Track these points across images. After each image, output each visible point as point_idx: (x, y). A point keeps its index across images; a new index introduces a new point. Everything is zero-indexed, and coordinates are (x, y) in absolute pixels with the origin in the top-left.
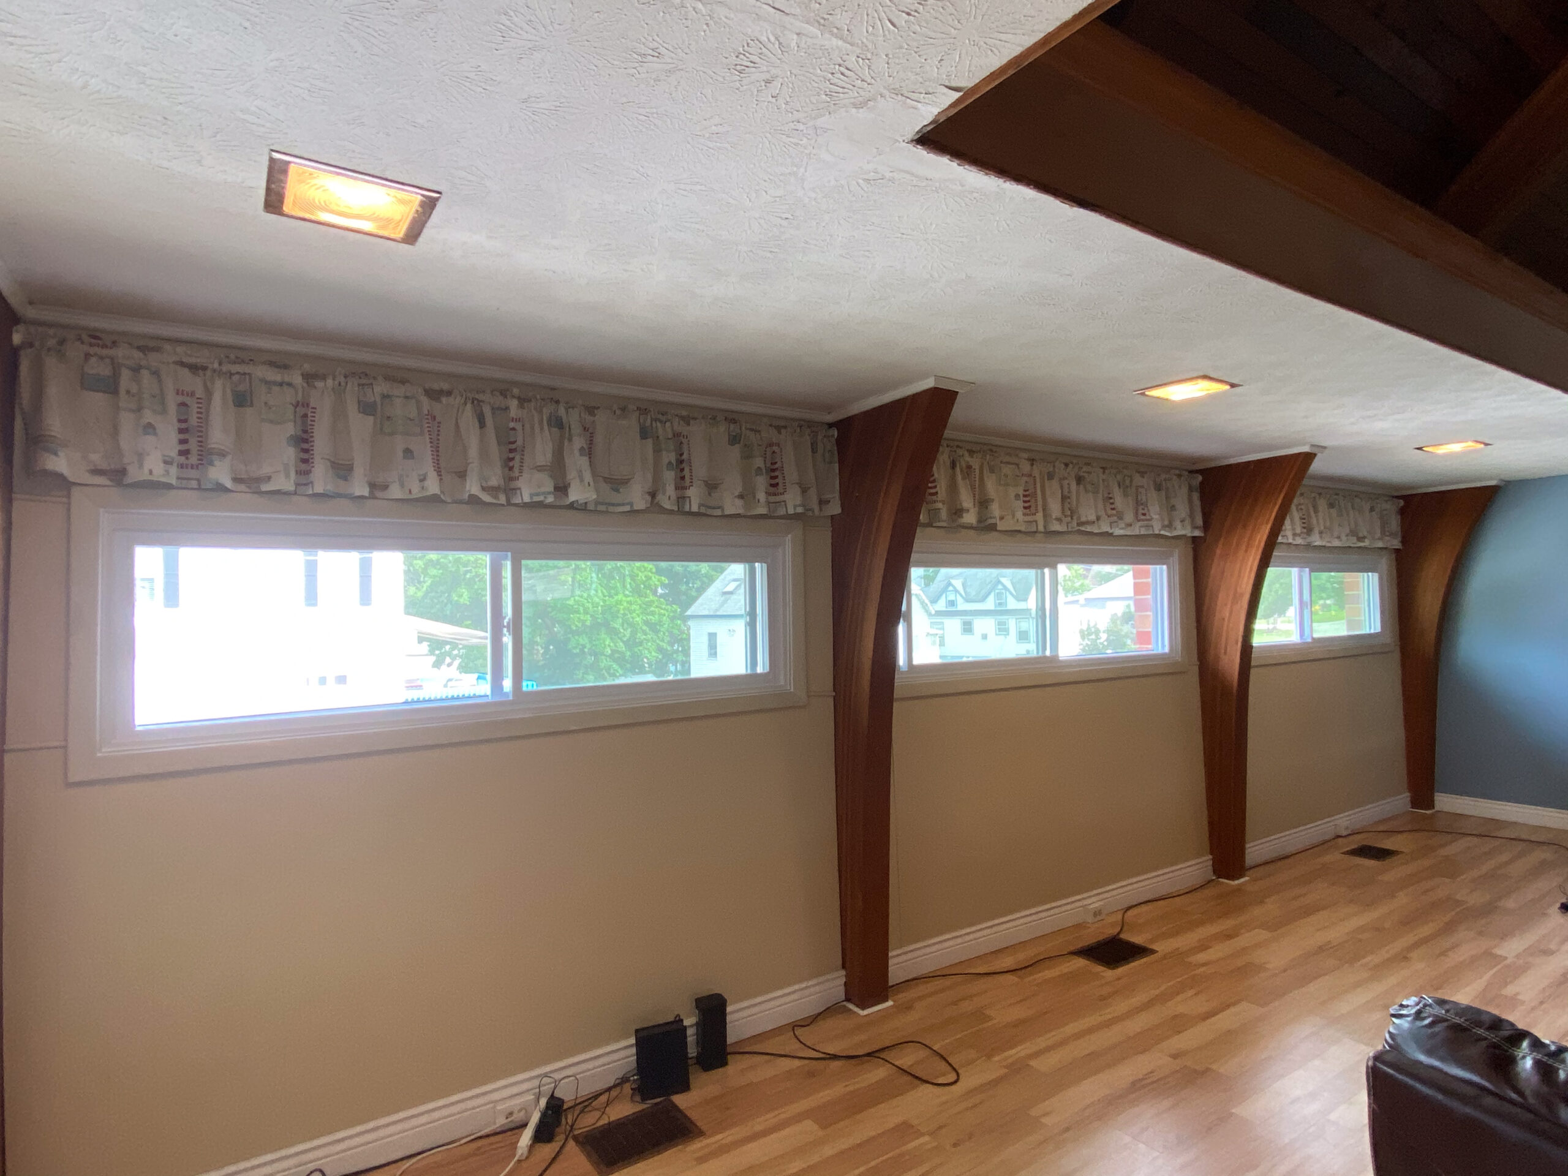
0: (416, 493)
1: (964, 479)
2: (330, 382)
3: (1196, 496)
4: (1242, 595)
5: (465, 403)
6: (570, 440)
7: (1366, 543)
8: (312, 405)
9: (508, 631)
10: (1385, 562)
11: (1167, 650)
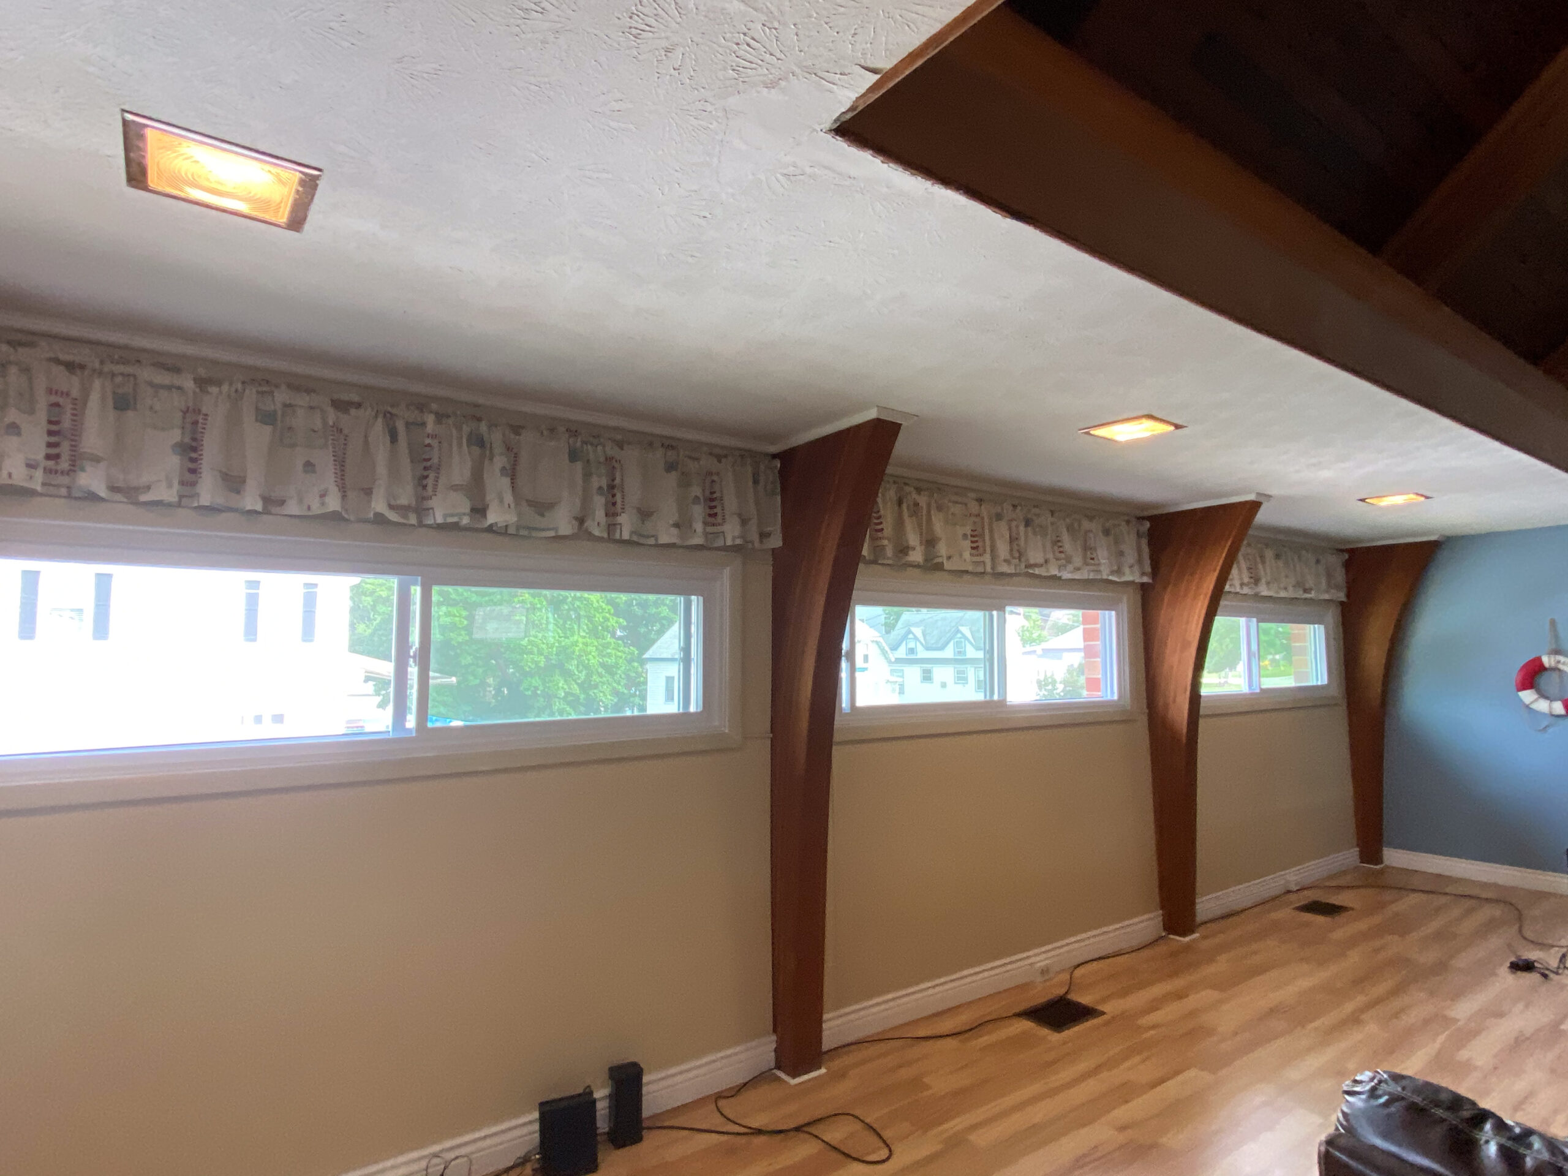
0: (316, 509)
1: (911, 516)
2: (225, 388)
3: (1144, 542)
4: (1189, 643)
5: (376, 417)
6: (491, 459)
7: (1312, 595)
8: (204, 410)
9: (415, 661)
10: (1332, 615)
11: (1116, 697)
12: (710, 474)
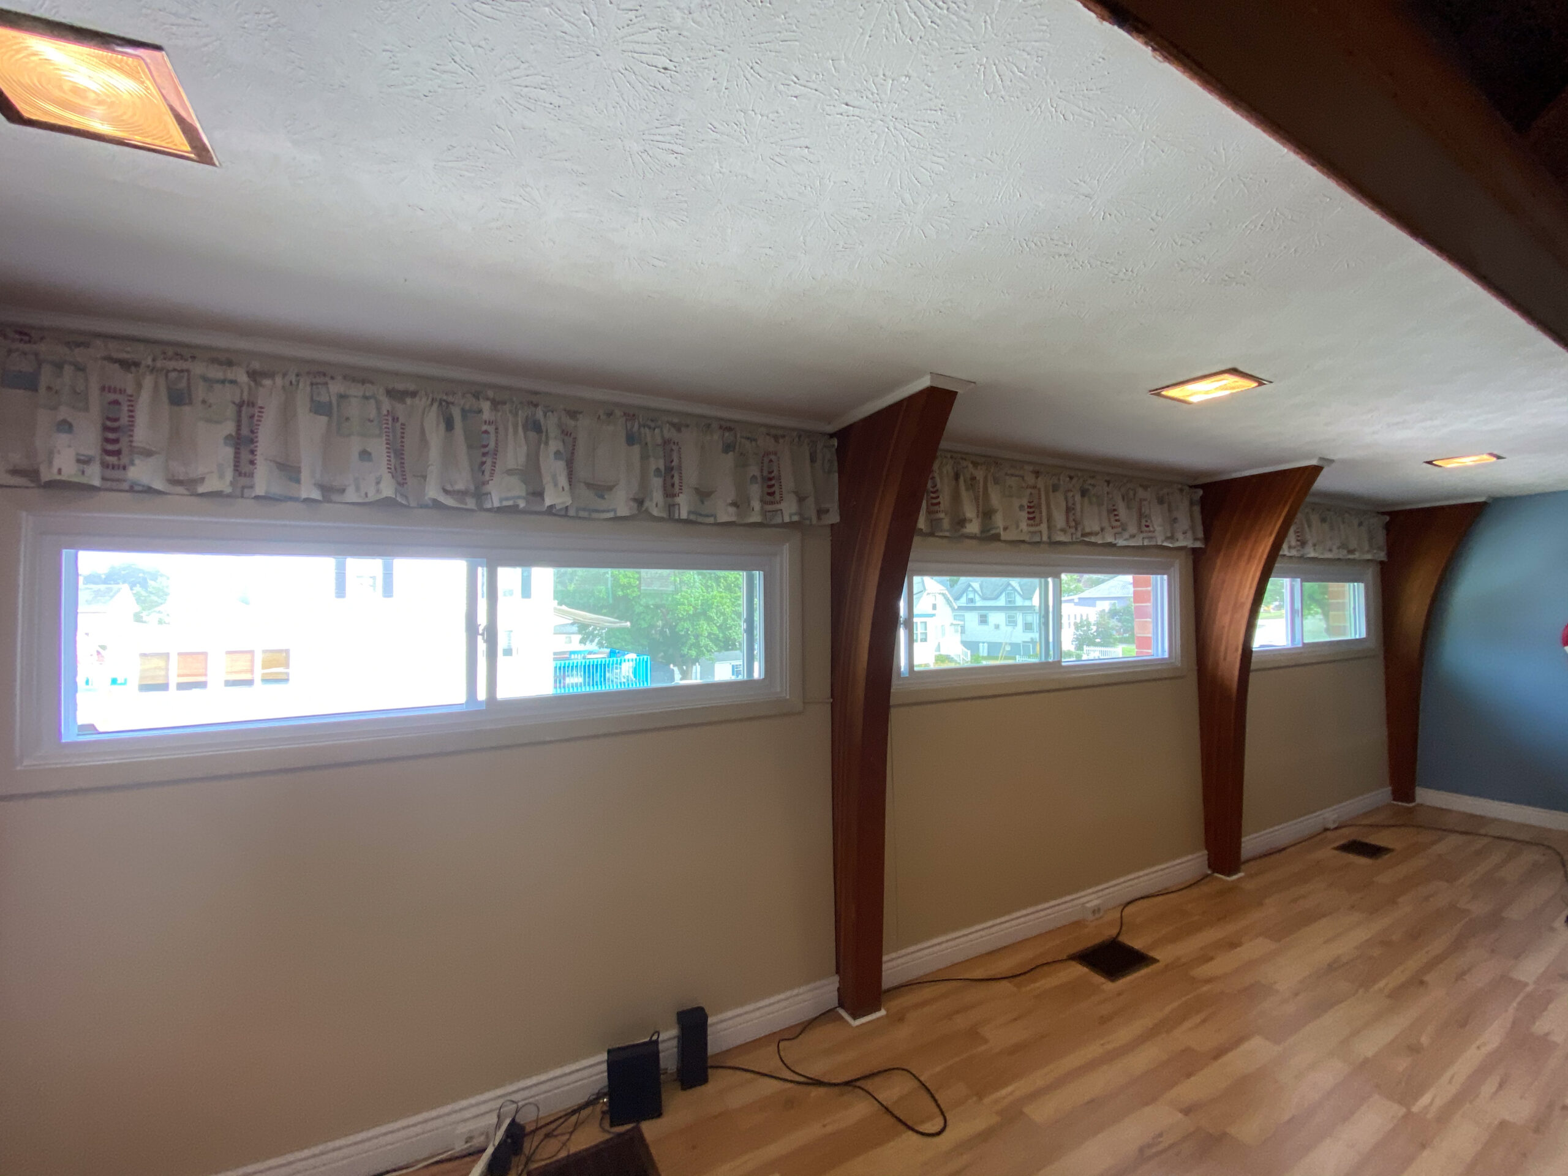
0: (372, 496)
1: (967, 490)
2: (279, 381)
3: (1197, 509)
4: (1243, 604)
5: (432, 404)
6: (547, 443)
7: (1356, 556)
8: (260, 403)
9: (483, 639)
10: (1371, 573)
11: (1166, 655)
12: (767, 454)
